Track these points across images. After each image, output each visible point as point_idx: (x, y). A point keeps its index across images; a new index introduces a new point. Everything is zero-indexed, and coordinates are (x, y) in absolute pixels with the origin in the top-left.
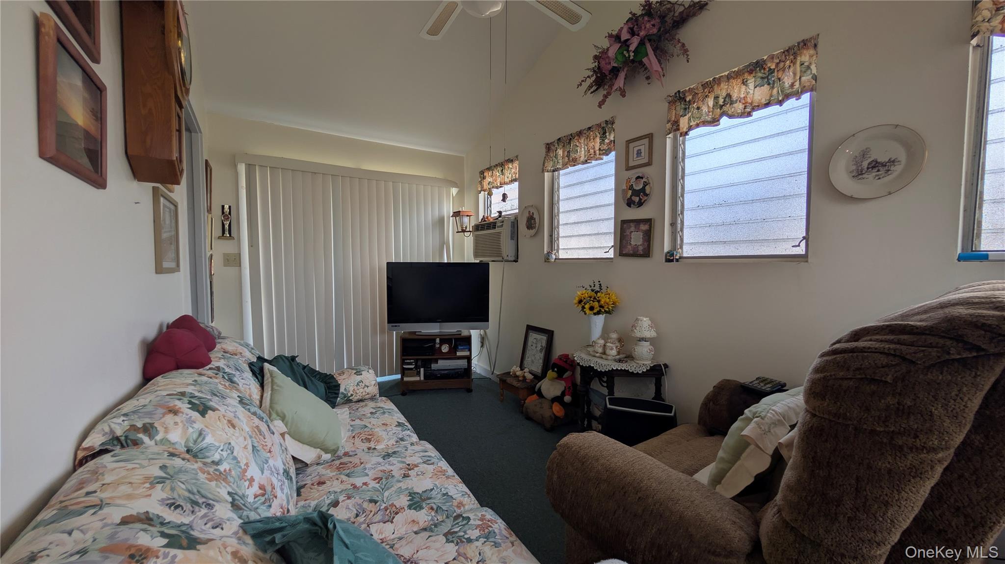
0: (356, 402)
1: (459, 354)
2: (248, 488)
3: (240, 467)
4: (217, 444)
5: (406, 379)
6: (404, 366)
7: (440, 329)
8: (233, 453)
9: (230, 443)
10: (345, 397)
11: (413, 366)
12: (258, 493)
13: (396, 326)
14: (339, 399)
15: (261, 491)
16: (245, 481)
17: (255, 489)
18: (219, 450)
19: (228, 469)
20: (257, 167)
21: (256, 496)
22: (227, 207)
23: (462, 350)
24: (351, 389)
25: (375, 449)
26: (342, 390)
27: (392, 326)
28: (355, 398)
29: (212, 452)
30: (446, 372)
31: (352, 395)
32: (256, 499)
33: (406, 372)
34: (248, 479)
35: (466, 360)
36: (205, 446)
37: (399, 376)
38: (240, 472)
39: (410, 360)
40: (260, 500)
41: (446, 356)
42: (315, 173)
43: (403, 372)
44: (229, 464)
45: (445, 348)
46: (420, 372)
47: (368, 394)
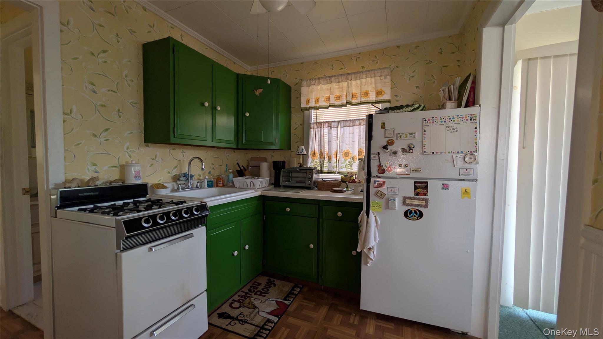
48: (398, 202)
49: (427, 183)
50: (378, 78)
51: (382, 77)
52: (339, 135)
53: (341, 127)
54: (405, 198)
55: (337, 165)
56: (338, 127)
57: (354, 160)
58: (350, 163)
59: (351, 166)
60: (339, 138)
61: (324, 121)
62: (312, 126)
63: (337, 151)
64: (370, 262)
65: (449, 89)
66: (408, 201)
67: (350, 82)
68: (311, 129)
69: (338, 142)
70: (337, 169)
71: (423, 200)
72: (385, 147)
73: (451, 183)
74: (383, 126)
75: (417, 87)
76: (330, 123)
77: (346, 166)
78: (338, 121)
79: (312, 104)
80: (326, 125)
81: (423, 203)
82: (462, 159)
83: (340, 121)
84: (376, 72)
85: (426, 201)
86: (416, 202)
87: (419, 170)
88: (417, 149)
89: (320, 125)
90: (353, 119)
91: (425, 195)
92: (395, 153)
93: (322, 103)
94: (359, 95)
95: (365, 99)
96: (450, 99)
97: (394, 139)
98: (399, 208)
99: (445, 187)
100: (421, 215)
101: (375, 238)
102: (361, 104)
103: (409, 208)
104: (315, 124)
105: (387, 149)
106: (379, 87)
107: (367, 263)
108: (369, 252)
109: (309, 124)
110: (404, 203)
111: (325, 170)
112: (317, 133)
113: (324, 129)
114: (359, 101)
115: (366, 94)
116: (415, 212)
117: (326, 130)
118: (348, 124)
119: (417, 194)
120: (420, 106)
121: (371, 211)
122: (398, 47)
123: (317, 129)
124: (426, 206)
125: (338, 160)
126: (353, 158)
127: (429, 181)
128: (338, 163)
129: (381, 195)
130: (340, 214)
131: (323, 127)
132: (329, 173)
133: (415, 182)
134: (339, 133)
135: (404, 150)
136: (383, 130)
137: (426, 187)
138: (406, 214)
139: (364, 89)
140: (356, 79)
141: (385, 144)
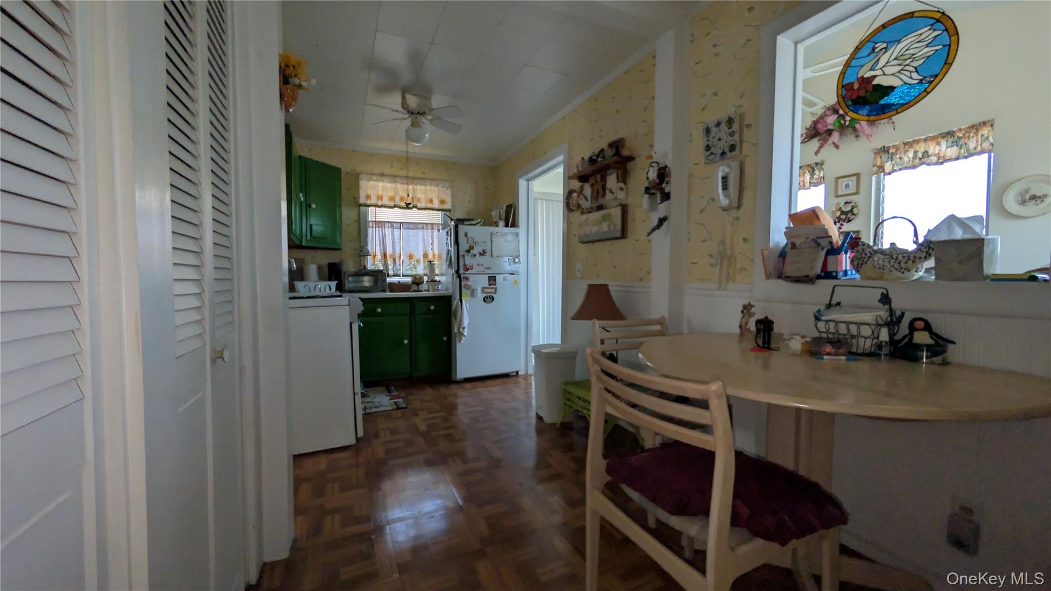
48: (479, 290)
49: (495, 277)
50: (441, 188)
51: (444, 188)
52: (402, 237)
53: (403, 229)
54: (483, 288)
55: (401, 268)
56: (400, 228)
57: (419, 263)
58: (414, 265)
59: (416, 269)
60: (401, 240)
61: (385, 220)
62: (371, 224)
63: (400, 253)
64: (464, 338)
65: (500, 212)
66: (485, 290)
67: (415, 186)
68: (369, 227)
69: (401, 244)
70: (401, 272)
71: (494, 288)
72: (468, 251)
74: (466, 235)
75: (469, 201)
76: (392, 223)
77: (411, 268)
78: (400, 223)
79: (373, 201)
80: (387, 225)
81: (494, 290)
82: (513, 260)
83: (402, 223)
84: (439, 182)
85: (496, 289)
86: (490, 290)
87: (489, 268)
88: (488, 253)
89: (380, 224)
90: (416, 222)
91: (495, 285)
92: (475, 255)
93: (386, 201)
94: (423, 201)
95: (430, 206)
96: (500, 219)
97: (474, 245)
98: (480, 295)
99: (504, 279)
100: (493, 299)
101: (466, 320)
102: (426, 209)
103: (486, 295)
104: (374, 223)
105: (470, 253)
106: (443, 197)
107: (460, 341)
108: (463, 331)
109: (366, 221)
110: (483, 292)
111: (391, 272)
112: (377, 232)
113: (385, 230)
114: (424, 206)
115: (431, 201)
116: (490, 297)
117: (388, 231)
118: (411, 226)
119: (490, 285)
120: (481, 221)
121: (463, 300)
122: (454, 163)
123: (377, 229)
124: (495, 293)
125: (401, 262)
126: (418, 261)
127: (497, 276)
128: (401, 266)
129: (468, 287)
130: (432, 307)
131: (385, 227)
132: (394, 276)
133: (489, 277)
134: (402, 234)
135: (481, 254)
136: (466, 238)
137: (495, 280)
138: (484, 300)
139: (429, 196)
140: (420, 184)
141: (468, 249)
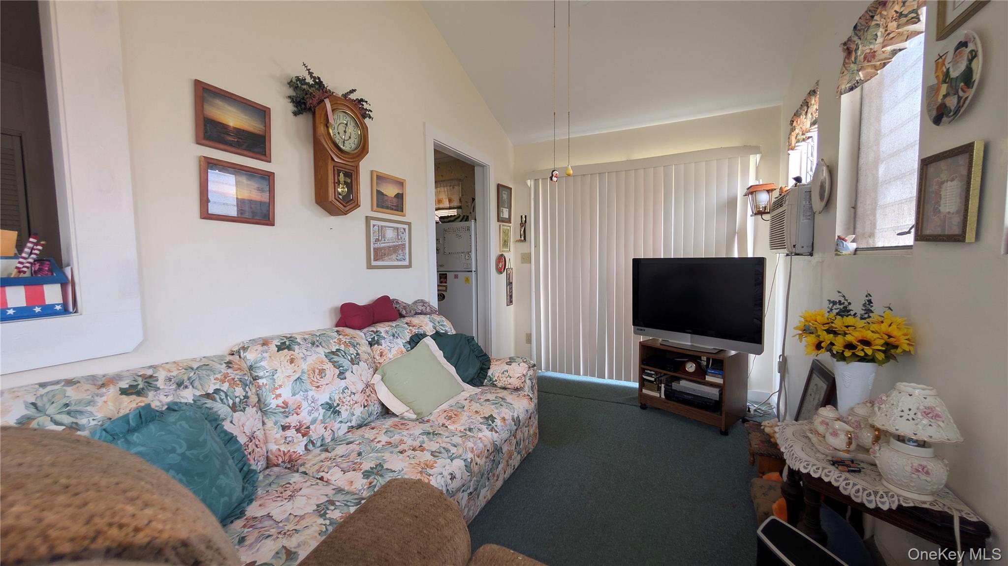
0: (500, 388)
1: (708, 378)
2: (273, 399)
3: (274, 385)
4: (267, 367)
5: (645, 391)
6: (645, 377)
7: (691, 342)
8: (273, 376)
9: (277, 370)
10: (491, 380)
11: (653, 379)
12: (280, 405)
13: (641, 330)
14: (486, 380)
15: (283, 405)
16: (273, 394)
17: (280, 401)
18: (265, 371)
19: (265, 383)
20: (540, 180)
21: (278, 406)
22: (524, 216)
23: (714, 375)
24: (497, 375)
25: (447, 427)
26: (490, 373)
27: (638, 329)
28: (499, 385)
29: (261, 371)
30: (690, 397)
31: (496, 381)
32: (277, 408)
33: (646, 383)
34: (276, 394)
35: (718, 390)
36: (258, 366)
37: (636, 385)
38: (272, 388)
39: (651, 371)
40: (279, 409)
41: (692, 377)
42: (584, 175)
43: (643, 383)
44: (267, 380)
45: (691, 367)
46: (661, 387)
47: (510, 384)
49: (446, 274)
50: (449, 188)
51: (451, 187)
71: (444, 286)
73: (459, 274)
82: (463, 257)
86: (441, 288)
87: (443, 265)
88: (441, 250)
91: (446, 283)
99: (456, 277)
100: (443, 296)
116: (440, 295)
119: (441, 282)
124: (446, 291)
137: (446, 278)
